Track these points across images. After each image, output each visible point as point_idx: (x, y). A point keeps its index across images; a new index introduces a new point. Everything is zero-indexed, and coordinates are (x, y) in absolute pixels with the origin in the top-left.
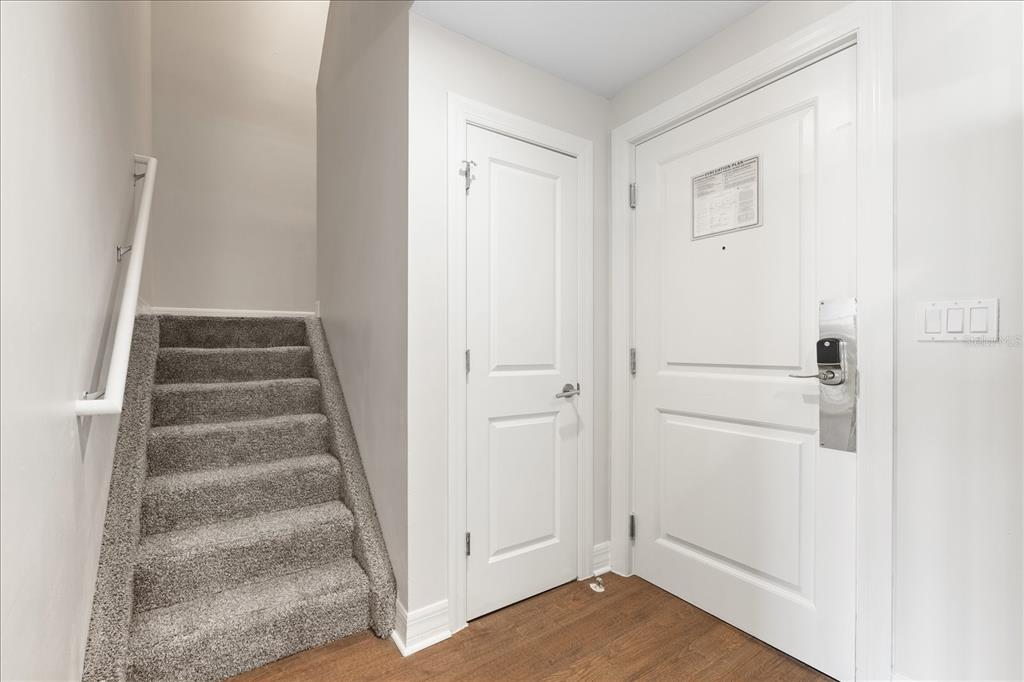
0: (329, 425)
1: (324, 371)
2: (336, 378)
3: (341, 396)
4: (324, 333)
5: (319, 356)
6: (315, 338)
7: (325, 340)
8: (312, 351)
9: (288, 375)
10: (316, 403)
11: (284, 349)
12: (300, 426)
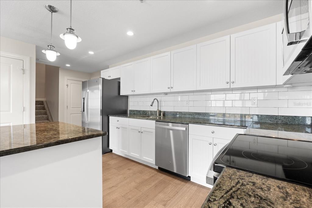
0: (48, 116)
1: (47, 109)
2: (49, 110)
3: (50, 112)
4: (47, 103)
5: (46, 107)
6: (45, 104)
7: (47, 104)
8: (44, 106)
9: (40, 110)
10: (46, 114)
11: (39, 106)
12: (43, 116)
